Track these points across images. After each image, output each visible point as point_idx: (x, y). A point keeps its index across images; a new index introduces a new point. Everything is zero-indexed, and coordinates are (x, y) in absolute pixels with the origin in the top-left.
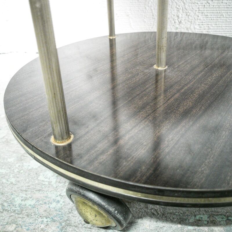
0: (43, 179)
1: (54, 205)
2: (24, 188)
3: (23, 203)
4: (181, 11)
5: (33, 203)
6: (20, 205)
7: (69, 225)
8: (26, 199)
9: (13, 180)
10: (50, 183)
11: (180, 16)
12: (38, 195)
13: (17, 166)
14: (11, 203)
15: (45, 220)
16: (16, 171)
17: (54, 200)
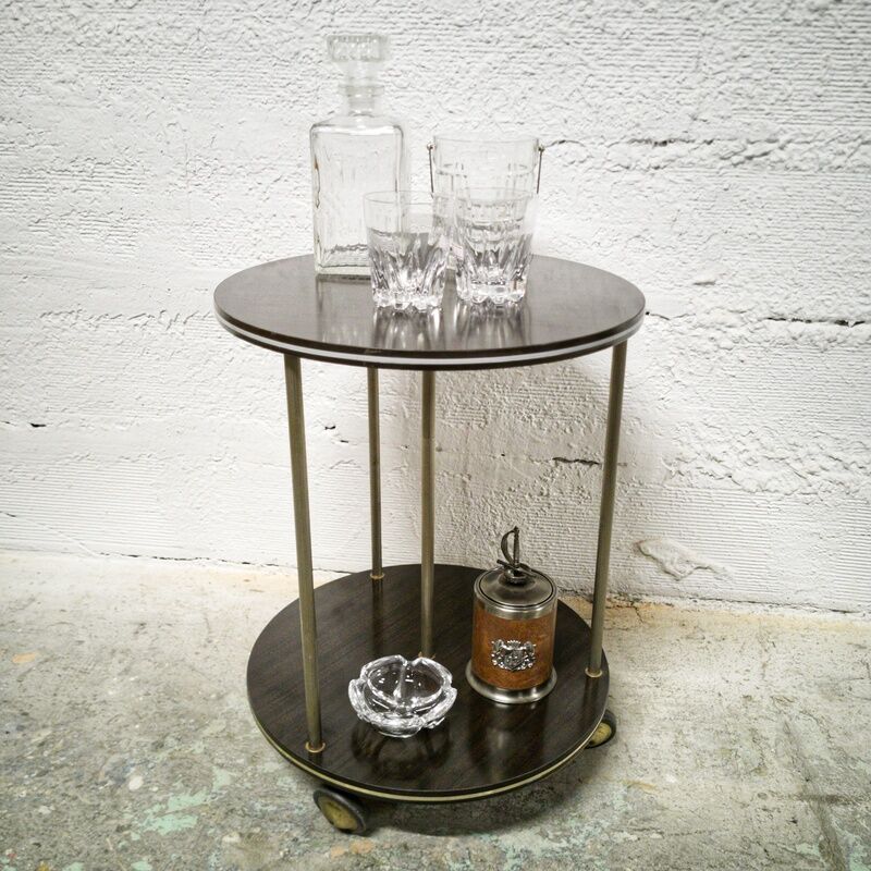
0: (282, 784)
1: (296, 811)
2: (262, 794)
3: (265, 808)
4: (499, 517)
5: (275, 808)
6: (261, 811)
7: (313, 830)
8: (266, 805)
9: (248, 785)
10: (290, 789)
11: (498, 525)
12: (278, 801)
13: (250, 768)
14: (252, 808)
15: (289, 825)
16: (249, 774)
17: (297, 807)
